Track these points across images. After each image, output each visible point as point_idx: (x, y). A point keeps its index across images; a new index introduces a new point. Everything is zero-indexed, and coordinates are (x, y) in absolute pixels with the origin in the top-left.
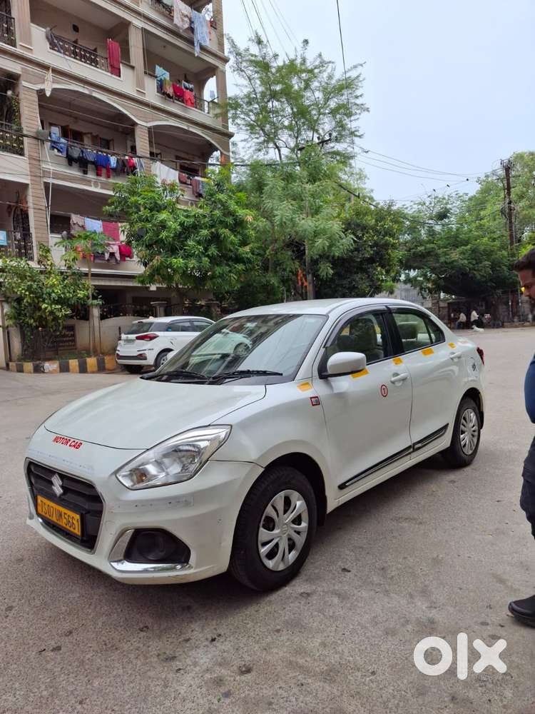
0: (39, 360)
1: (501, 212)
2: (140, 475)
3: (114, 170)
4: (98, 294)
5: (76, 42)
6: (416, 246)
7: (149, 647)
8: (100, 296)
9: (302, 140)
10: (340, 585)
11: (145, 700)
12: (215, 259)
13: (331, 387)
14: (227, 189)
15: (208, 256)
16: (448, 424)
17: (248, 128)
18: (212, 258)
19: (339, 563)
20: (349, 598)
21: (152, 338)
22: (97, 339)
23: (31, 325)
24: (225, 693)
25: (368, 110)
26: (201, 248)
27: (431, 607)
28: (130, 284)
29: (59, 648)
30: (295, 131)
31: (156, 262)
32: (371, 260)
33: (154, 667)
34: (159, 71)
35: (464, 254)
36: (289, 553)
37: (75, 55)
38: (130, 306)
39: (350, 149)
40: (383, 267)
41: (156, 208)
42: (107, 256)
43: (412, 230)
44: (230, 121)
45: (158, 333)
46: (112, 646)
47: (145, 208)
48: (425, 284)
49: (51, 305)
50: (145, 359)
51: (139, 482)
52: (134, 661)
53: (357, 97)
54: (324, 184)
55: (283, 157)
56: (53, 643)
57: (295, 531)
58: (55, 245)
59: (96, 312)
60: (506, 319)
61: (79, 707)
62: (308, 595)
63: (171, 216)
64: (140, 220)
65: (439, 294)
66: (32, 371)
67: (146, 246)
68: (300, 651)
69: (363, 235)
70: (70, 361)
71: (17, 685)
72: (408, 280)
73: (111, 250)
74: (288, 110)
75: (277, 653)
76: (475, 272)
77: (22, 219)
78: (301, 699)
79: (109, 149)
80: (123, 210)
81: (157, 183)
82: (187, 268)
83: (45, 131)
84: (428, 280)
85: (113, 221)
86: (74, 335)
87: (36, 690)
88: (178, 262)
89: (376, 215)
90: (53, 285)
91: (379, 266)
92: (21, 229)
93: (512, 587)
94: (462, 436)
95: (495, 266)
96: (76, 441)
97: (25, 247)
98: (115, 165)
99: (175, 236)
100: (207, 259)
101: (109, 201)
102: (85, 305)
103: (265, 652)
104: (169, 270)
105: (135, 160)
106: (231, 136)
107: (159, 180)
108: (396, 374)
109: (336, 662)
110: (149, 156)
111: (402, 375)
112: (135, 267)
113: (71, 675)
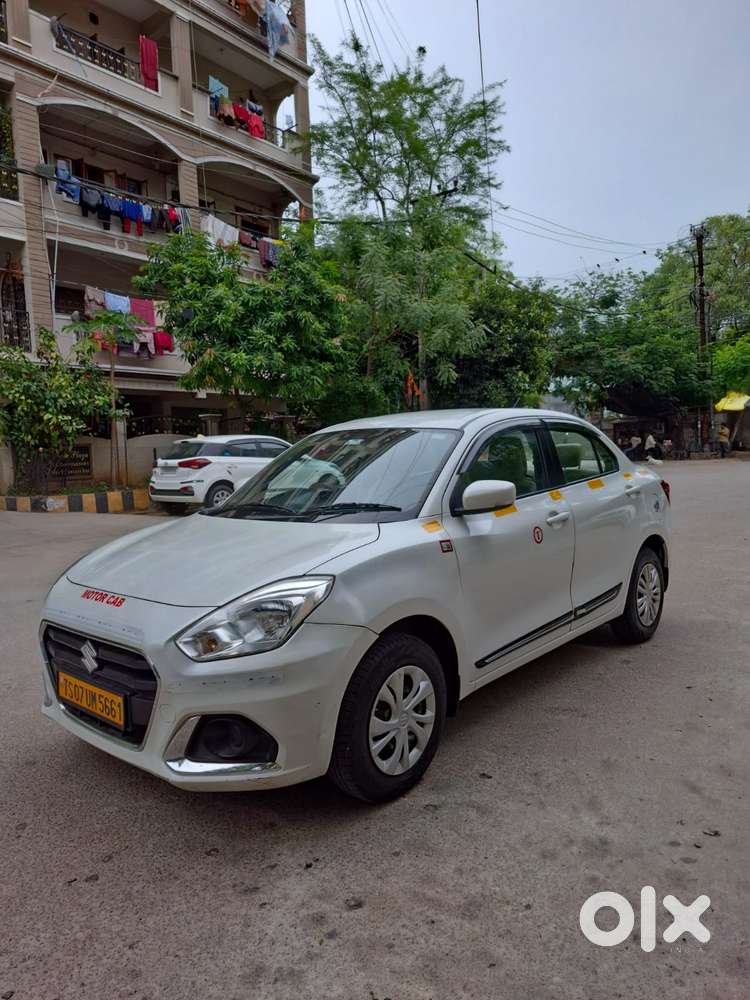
0: (39, 493)
1: (691, 298)
2: (208, 642)
3: (149, 224)
4: (125, 401)
5: (94, 38)
6: (571, 344)
7: (220, 875)
8: (128, 404)
9: (415, 189)
10: (478, 795)
11: (219, 943)
12: (291, 354)
13: (467, 528)
14: (309, 256)
15: (281, 350)
16: (621, 584)
17: (339, 170)
18: (287, 353)
19: (477, 767)
20: (491, 812)
21: (202, 465)
22: (122, 467)
23: (29, 443)
24: (328, 934)
25: (508, 149)
26: (272, 338)
27: (602, 823)
28: (169, 388)
29: (95, 878)
30: (405, 175)
31: (208, 357)
32: (510, 362)
33: (229, 901)
34: (215, 85)
35: (637, 356)
36: (410, 751)
37: (93, 57)
38: (170, 419)
39: (482, 205)
40: (526, 371)
41: (209, 280)
42: (136, 347)
43: (568, 320)
44: (314, 159)
45: (209, 458)
46: (170, 875)
47: (193, 280)
48: (582, 397)
49: (57, 415)
50: (192, 494)
51: (205, 652)
52: (201, 894)
53: (493, 130)
54: (445, 251)
55: (387, 212)
56: (86, 870)
57: (418, 722)
58: (63, 329)
59: (120, 427)
60: (693, 448)
61: (129, 952)
62: (436, 807)
63: (230, 293)
64: (186, 296)
65: (602, 412)
66: (29, 509)
67: (194, 335)
68: (428, 880)
69: (500, 325)
70: (84, 496)
71: (40, 925)
72: (559, 391)
73: (143, 340)
74: (397, 146)
75: (397, 883)
76: (652, 382)
77: (15, 291)
78: (432, 940)
79: (140, 193)
80: (160, 281)
81: (210, 244)
82: (251, 367)
83: (48, 165)
84: (588, 391)
85: (146, 297)
86: (88, 459)
87: (67, 931)
88: (239, 357)
89: (517, 298)
90: (60, 387)
91: (521, 369)
92: (14, 306)
93: (709, 798)
94: (639, 601)
95: (679, 373)
96: (116, 596)
97: (19, 332)
98: (149, 218)
99: (236, 320)
100: (280, 354)
101: (141, 269)
102: (105, 416)
103: (380, 881)
104: (227, 369)
105: (178, 211)
106: (315, 180)
107: (210, 240)
108: (554, 513)
109: (477, 893)
110: (197, 205)
111: (562, 515)
112: (176, 363)
113: (116, 912)
